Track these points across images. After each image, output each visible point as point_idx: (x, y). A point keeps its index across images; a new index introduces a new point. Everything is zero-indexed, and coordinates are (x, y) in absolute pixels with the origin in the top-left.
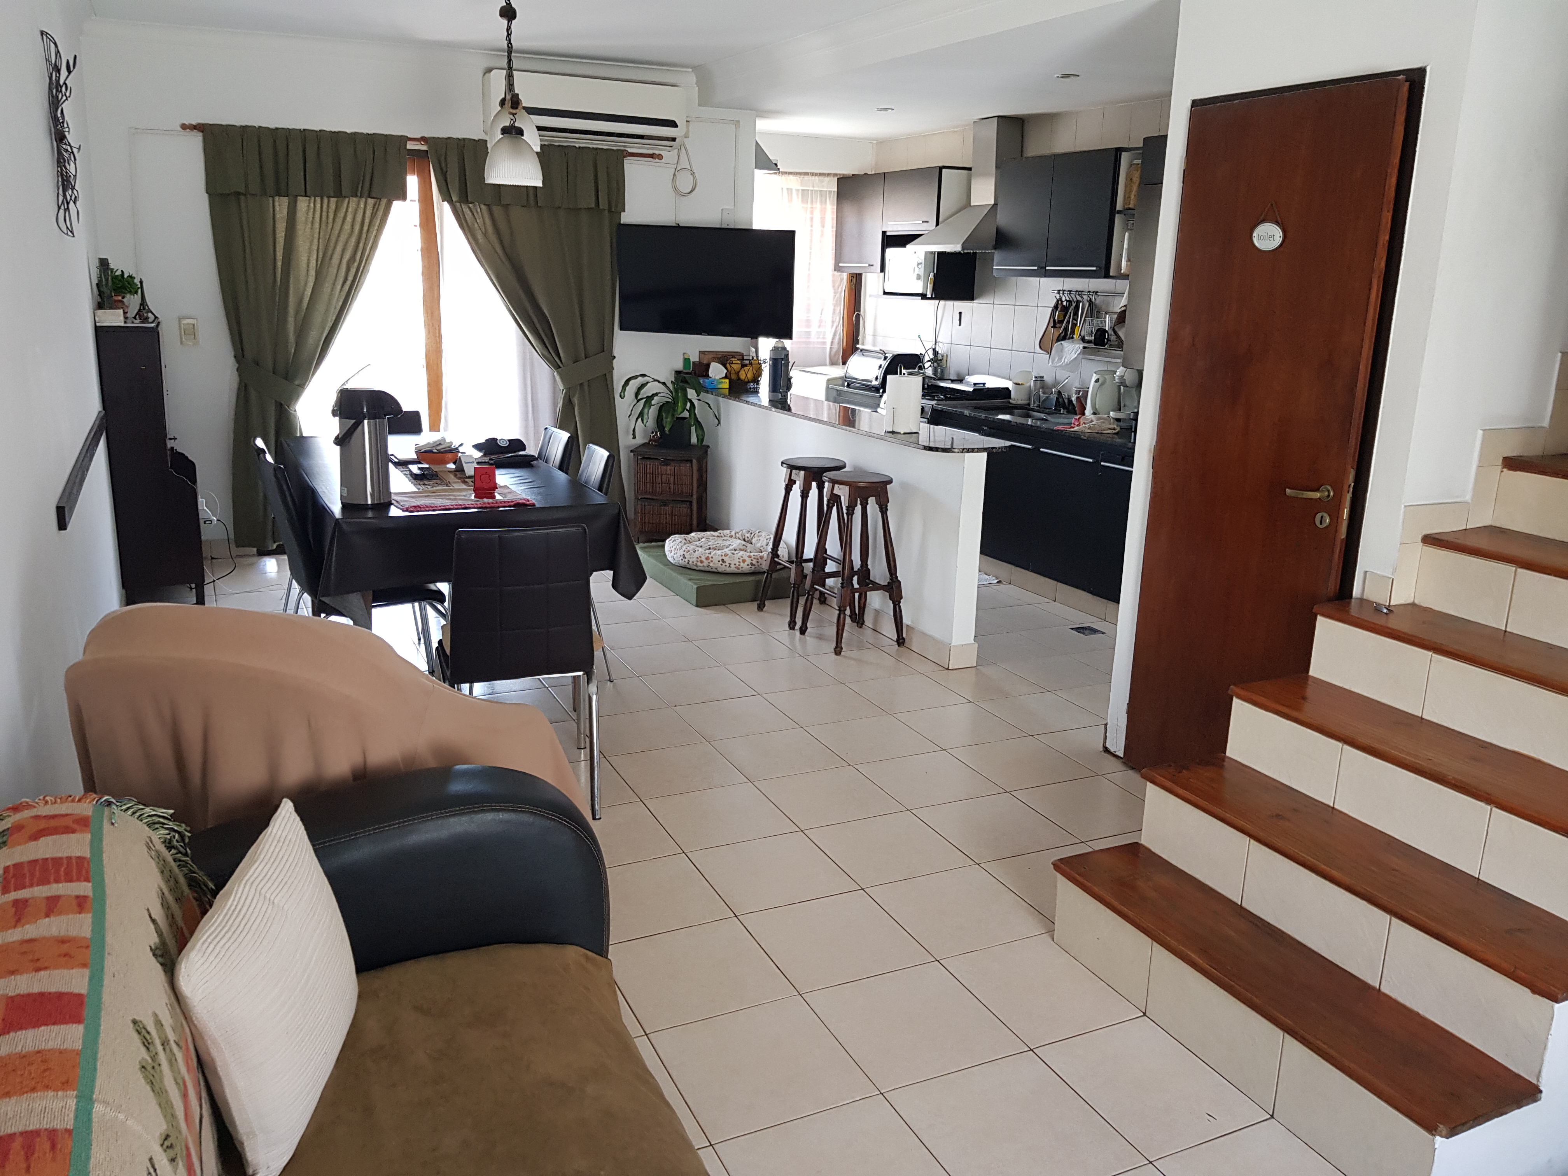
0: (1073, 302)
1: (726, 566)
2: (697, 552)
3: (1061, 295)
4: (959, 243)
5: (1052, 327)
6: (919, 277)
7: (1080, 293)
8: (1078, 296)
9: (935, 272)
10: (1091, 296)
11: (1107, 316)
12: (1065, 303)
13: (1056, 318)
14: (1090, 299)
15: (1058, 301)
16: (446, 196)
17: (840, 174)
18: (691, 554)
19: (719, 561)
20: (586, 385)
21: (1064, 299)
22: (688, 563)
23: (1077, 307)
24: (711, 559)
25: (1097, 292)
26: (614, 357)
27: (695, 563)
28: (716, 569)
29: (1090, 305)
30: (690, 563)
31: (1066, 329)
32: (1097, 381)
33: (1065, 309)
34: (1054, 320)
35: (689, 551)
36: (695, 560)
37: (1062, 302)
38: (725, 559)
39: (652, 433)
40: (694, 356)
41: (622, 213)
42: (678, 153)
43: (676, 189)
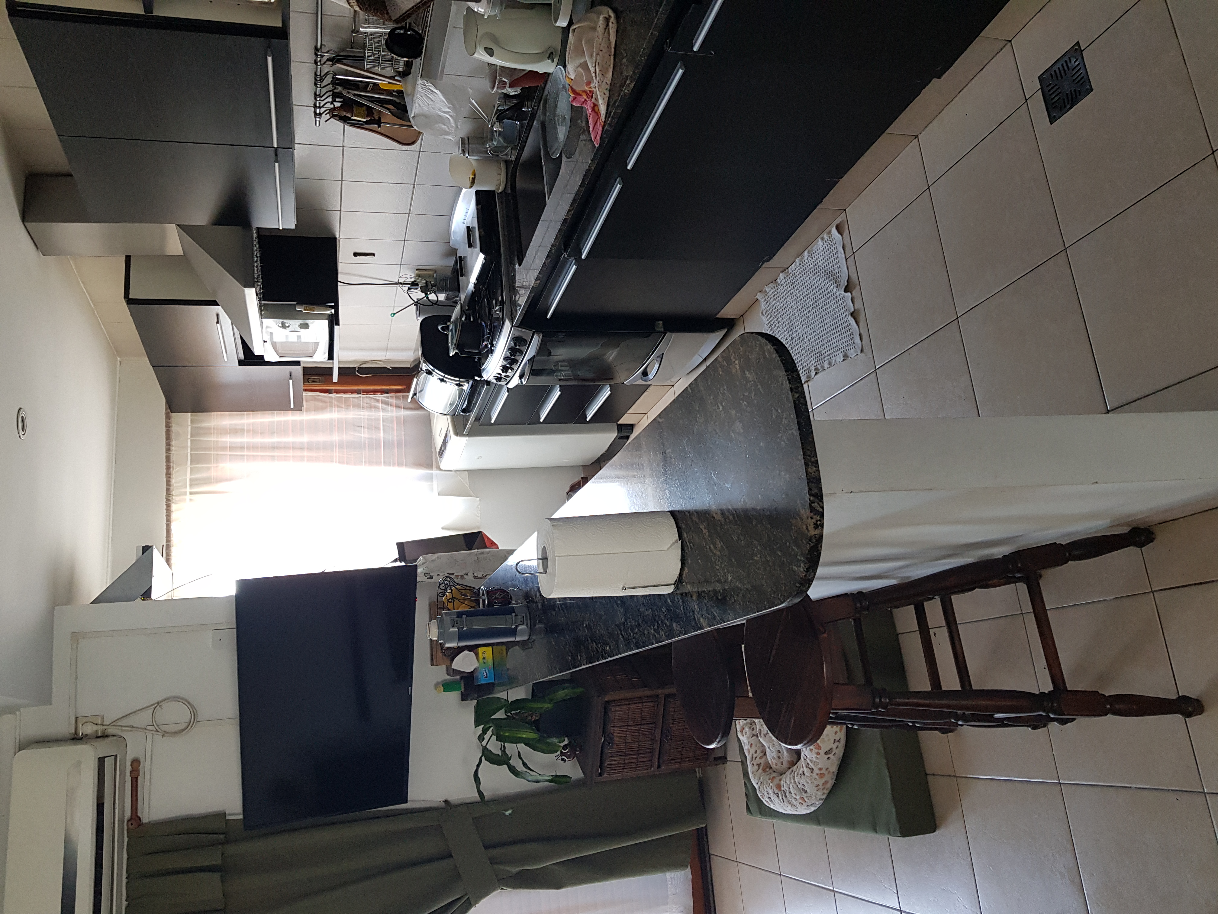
0: (335, 91)
3: (323, 110)
4: (244, 291)
5: (379, 126)
6: (305, 326)
7: (318, 79)
8: (325, 83)
9: (295, 303)
10: (325, 59)
11: (361, 30)
12: (338, 105)
13: (365, 120)
14: (328, 60)
15: (333, 116)
17: (166, 409)
20: (494, 852)
21: (329, 106)
23: (346, 84)
25: (316, 48)
26: (446, 802)
29: (339, 61)
31: (381, 102)
32: (490, 52)
33: (349, 105)
34: (367, 123)
37: (335, 108)
39: (563, 760)
40: (440, 673)
41: (228, 818)
42: (127, 731)
43: (184, 729)
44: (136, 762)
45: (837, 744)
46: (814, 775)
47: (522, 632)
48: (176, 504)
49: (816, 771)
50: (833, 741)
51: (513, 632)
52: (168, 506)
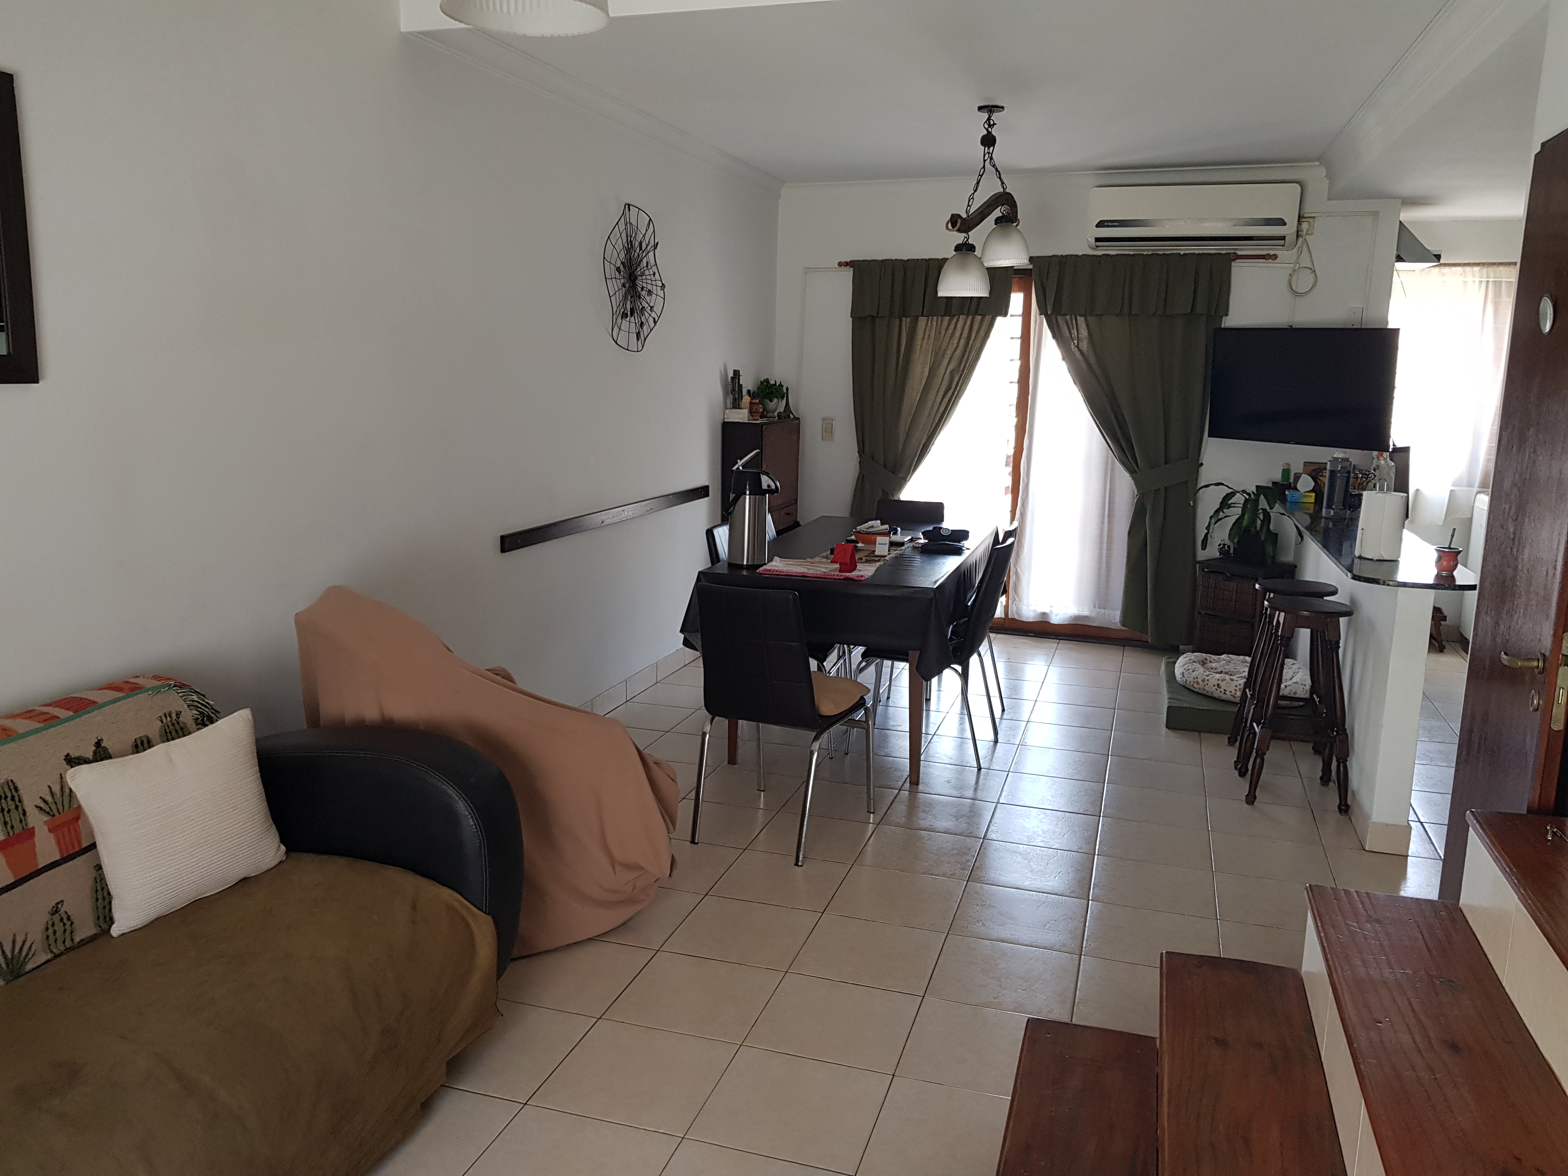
1: (1221, 692)
2: (1195, 672)
16: (1043, 310)
18: (1189, 673)
19: (1214, 686)
20: (1162, 493)
22: (1186, 682)
24: (1206, 682)
26: (1202, 464)
27: (1192, 683)
28: (1212, 693)
30: (1188, 682)
35: (1189, 669)
36: (1191, 679)
38: (1222, 684)
39: (1220, 545)
40: (1297, 467)
41: (1224, 317)
42: (1298, 251)
43: (1292, 289)
44: (1275, 257)
45: (1223, 691)
46: (1205, 677)
47: (1329, 513)
48: (1479, 271)
49: (1207, 678)
50: (1226, 689)
51: (1329, 507)
52: (1478, 264)
